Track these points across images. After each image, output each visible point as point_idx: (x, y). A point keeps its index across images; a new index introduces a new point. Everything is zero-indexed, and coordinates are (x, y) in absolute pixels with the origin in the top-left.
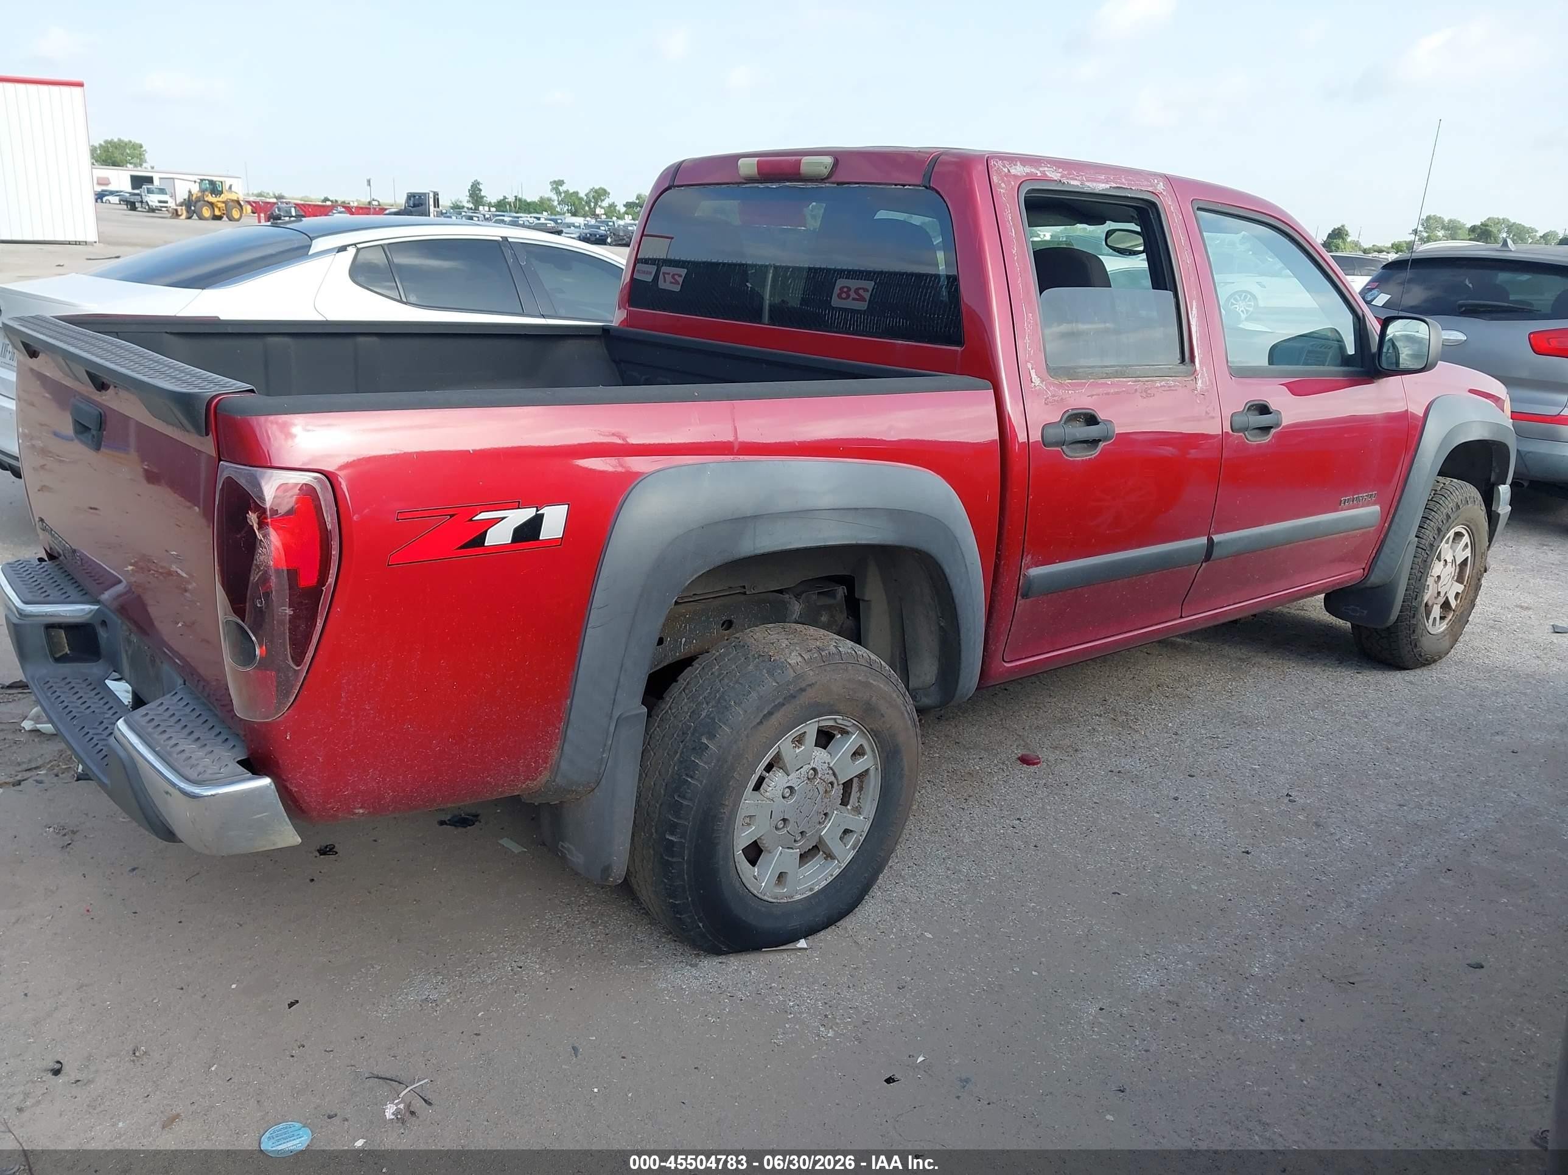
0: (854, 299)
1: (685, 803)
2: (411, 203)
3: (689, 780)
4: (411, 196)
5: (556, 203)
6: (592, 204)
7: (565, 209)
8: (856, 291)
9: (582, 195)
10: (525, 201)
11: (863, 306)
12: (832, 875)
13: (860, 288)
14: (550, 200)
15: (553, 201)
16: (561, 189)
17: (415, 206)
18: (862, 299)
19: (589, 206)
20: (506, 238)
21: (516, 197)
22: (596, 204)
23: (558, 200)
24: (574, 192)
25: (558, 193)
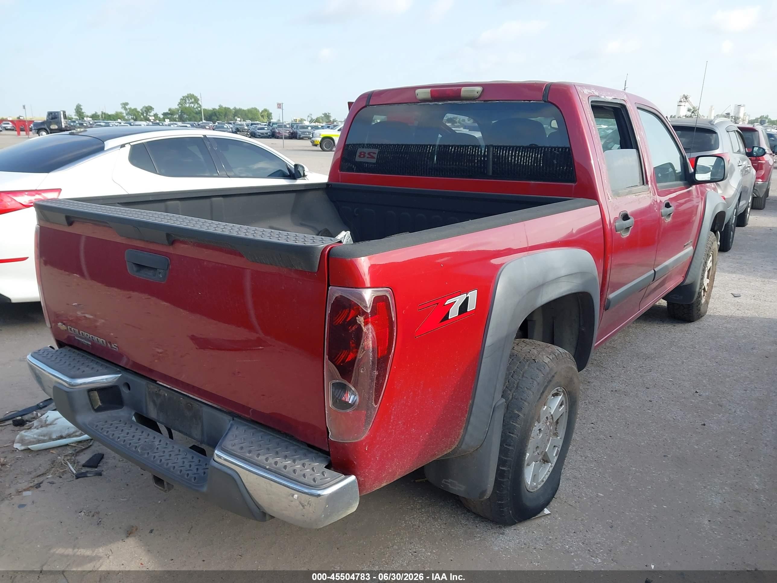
0: (368, 158)
1: (510, 448)
2: (50, 117)
3: (512, 435)
4: (50, 114)
5: (125, 115)
6: (145, 115)
7: (130, 118)
8: (369, 154)
9: (139, 109)
10: (108, 114)
11: (374, 161)
12: (549, 472)
13: (371, 152)
14: (121, 113)
15: (123, 113)
16: (127, 107)
17: (52, 119)
18: (373, 157)
19: (143, 116)
20: (205, 135)
21: (102, 112)
22: (147, 114)
23: (126, 113)
24: (134, 109)
25: (126, 109)
